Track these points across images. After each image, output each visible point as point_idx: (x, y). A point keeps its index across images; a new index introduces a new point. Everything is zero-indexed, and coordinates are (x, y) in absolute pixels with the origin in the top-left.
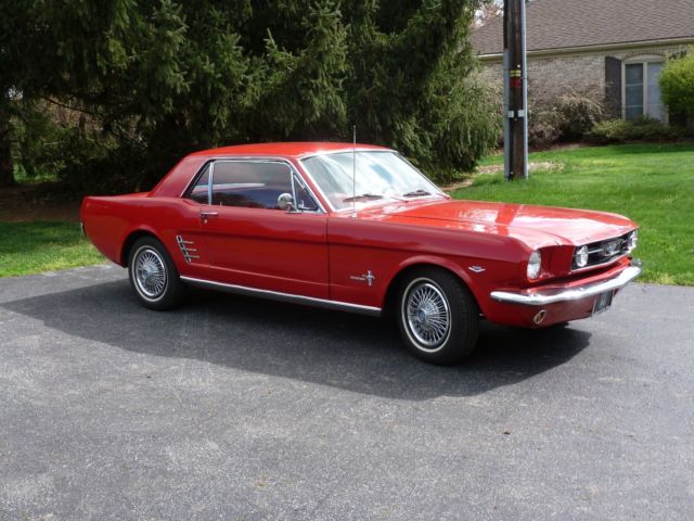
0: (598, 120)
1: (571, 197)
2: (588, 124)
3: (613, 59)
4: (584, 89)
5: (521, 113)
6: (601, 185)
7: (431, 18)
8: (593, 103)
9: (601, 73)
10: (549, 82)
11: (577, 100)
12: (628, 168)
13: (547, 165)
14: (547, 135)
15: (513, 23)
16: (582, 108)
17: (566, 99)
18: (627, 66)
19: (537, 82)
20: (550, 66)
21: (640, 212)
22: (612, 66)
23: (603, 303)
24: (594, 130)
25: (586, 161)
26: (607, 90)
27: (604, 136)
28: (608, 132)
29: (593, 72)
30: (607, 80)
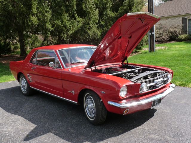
0: (180, 35)
1: (166, 57)
2: (177, 36)
3: (184, 18)
4: (176, 26)
5: (153, 33)
6: (176, 54)
7: (125, 8)
8: (179, 30)
9: (181, 22)
10: (167, 25)
11: (174, 29)
12: (186, 48)
13: (163, 48)
14: (166, 39)
15: (150, 8)
16: (175, 32)
17: (171, 30)
18: (188, 20)
19: (163, 25)
20: (167, 21)
21: (186, 62)
22: (184, 20)
23: (156, 103)
24: (179, 37)
25: (174, 46)
26: (183, 26)
27: (181, 39)
28: (182, 38)
29: (179, 22)
30: (183, 24)
